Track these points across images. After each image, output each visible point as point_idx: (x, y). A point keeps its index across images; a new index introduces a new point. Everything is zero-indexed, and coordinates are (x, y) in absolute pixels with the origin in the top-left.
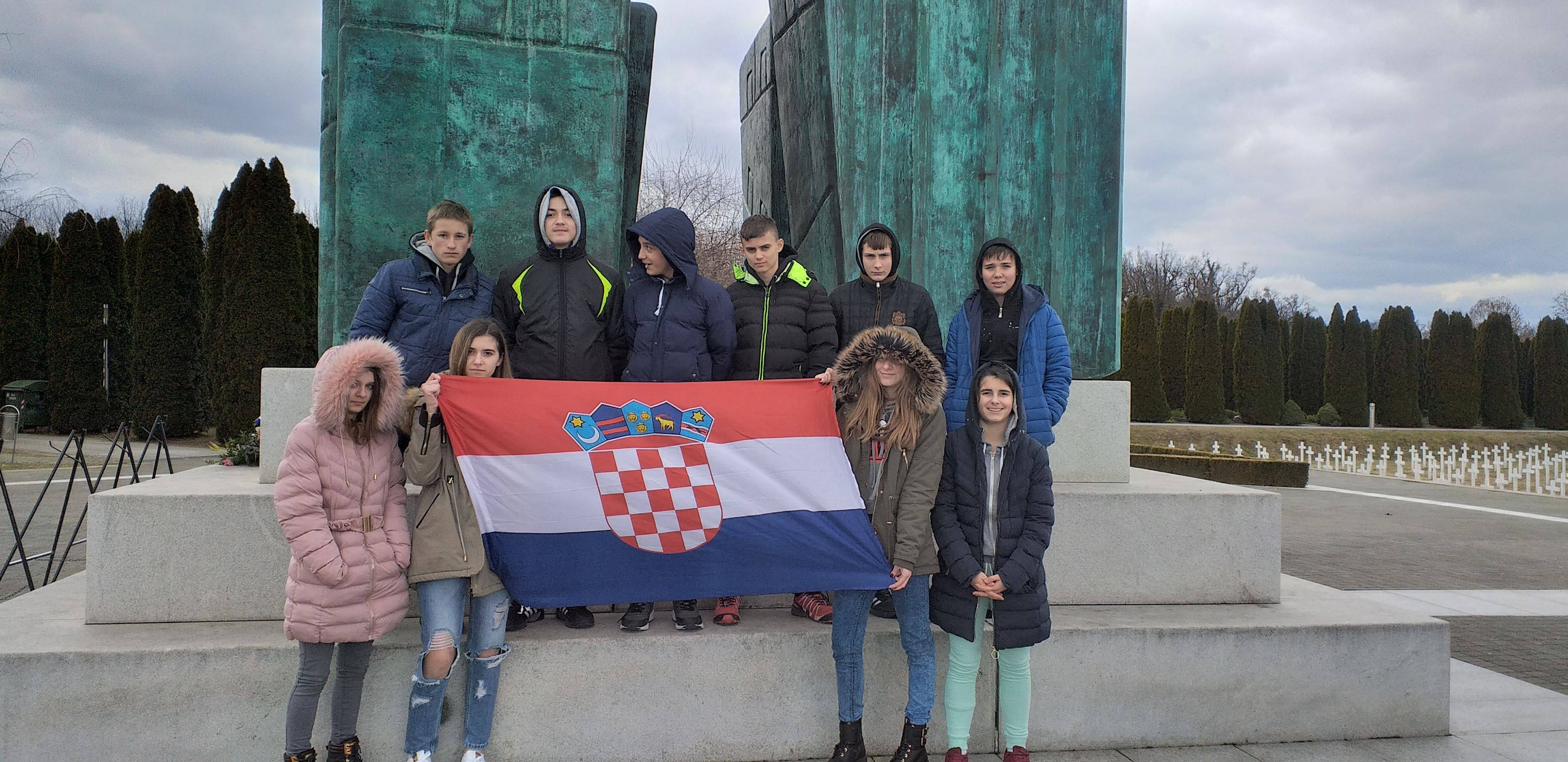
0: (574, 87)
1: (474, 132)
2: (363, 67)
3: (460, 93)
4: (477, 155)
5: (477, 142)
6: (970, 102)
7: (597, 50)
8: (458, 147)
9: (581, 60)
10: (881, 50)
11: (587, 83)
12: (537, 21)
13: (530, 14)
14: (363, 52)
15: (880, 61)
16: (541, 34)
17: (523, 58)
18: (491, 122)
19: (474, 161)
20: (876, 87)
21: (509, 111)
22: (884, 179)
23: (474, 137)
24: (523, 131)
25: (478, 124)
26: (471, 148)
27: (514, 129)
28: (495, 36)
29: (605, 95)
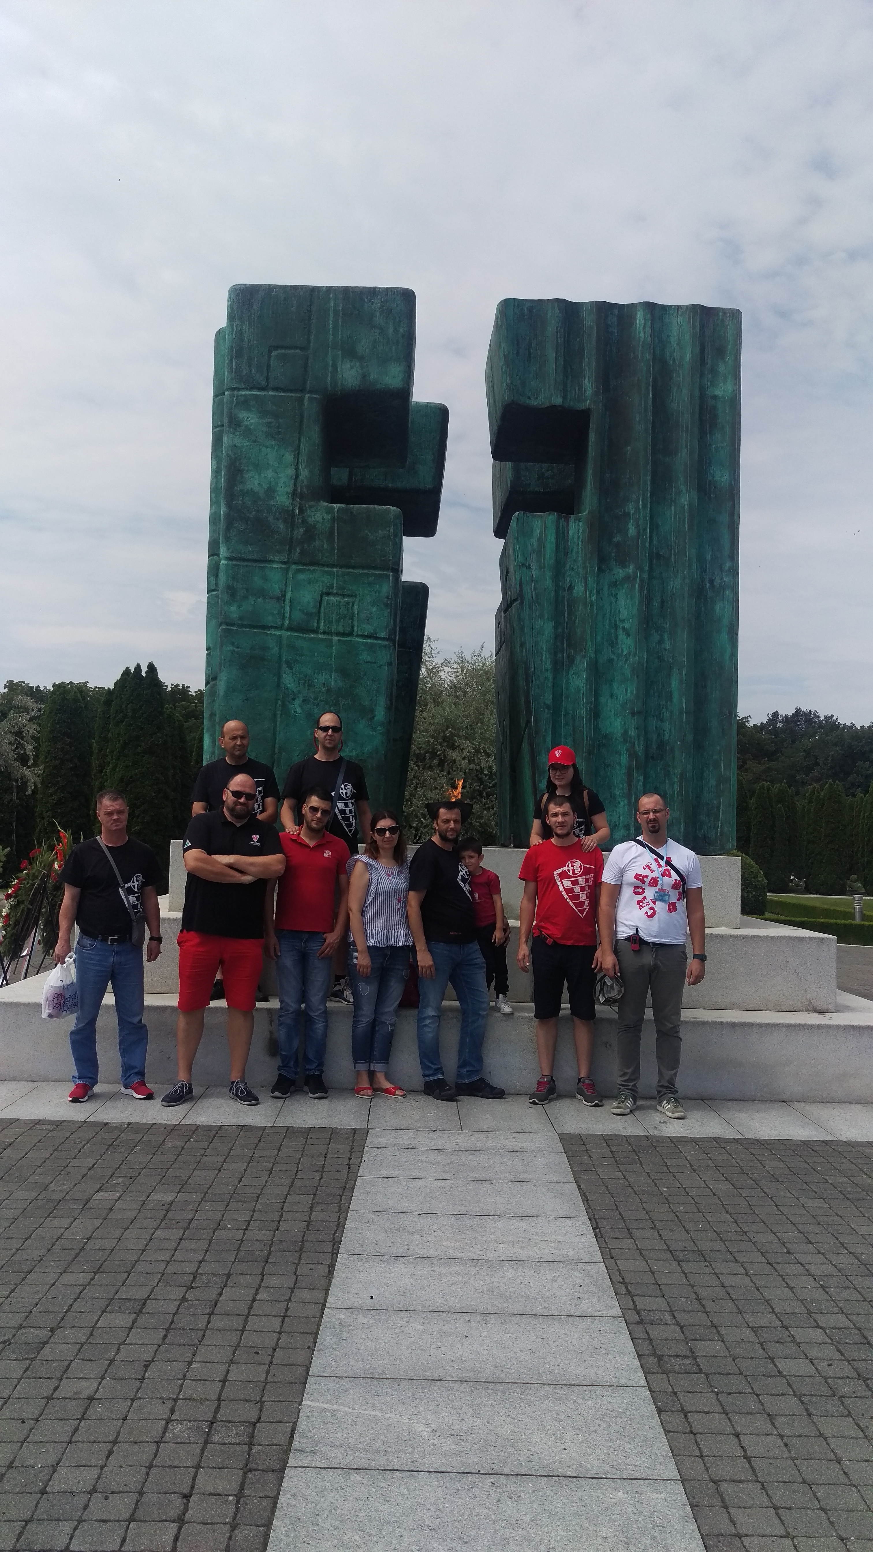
0: (361, 662)
1: (299, 692)
2: (233, 652)
3: (291, 668)
4: (300, 706)
5: (301, 699)
6: (625, 664)
7: (376, 638)
8: (289, 702)
9: (365, 644)
10: (563, 629)
11: (369, 659)
12: (338, 621)
13: (334, 616)
14: (233, 644)
15: (563, 638)
16: (341, 629)
17: (330, 645)
18: (309, 686)
19: (299, 710)
20: (560, 655)
21: (321, 679)
22: (565, 716)
23: (299, 695)
24: (329, 691)
25: (302, 687)
26: (297, 702)
27: (324, 689)
28: (315, 631)
29: (380, 667)
